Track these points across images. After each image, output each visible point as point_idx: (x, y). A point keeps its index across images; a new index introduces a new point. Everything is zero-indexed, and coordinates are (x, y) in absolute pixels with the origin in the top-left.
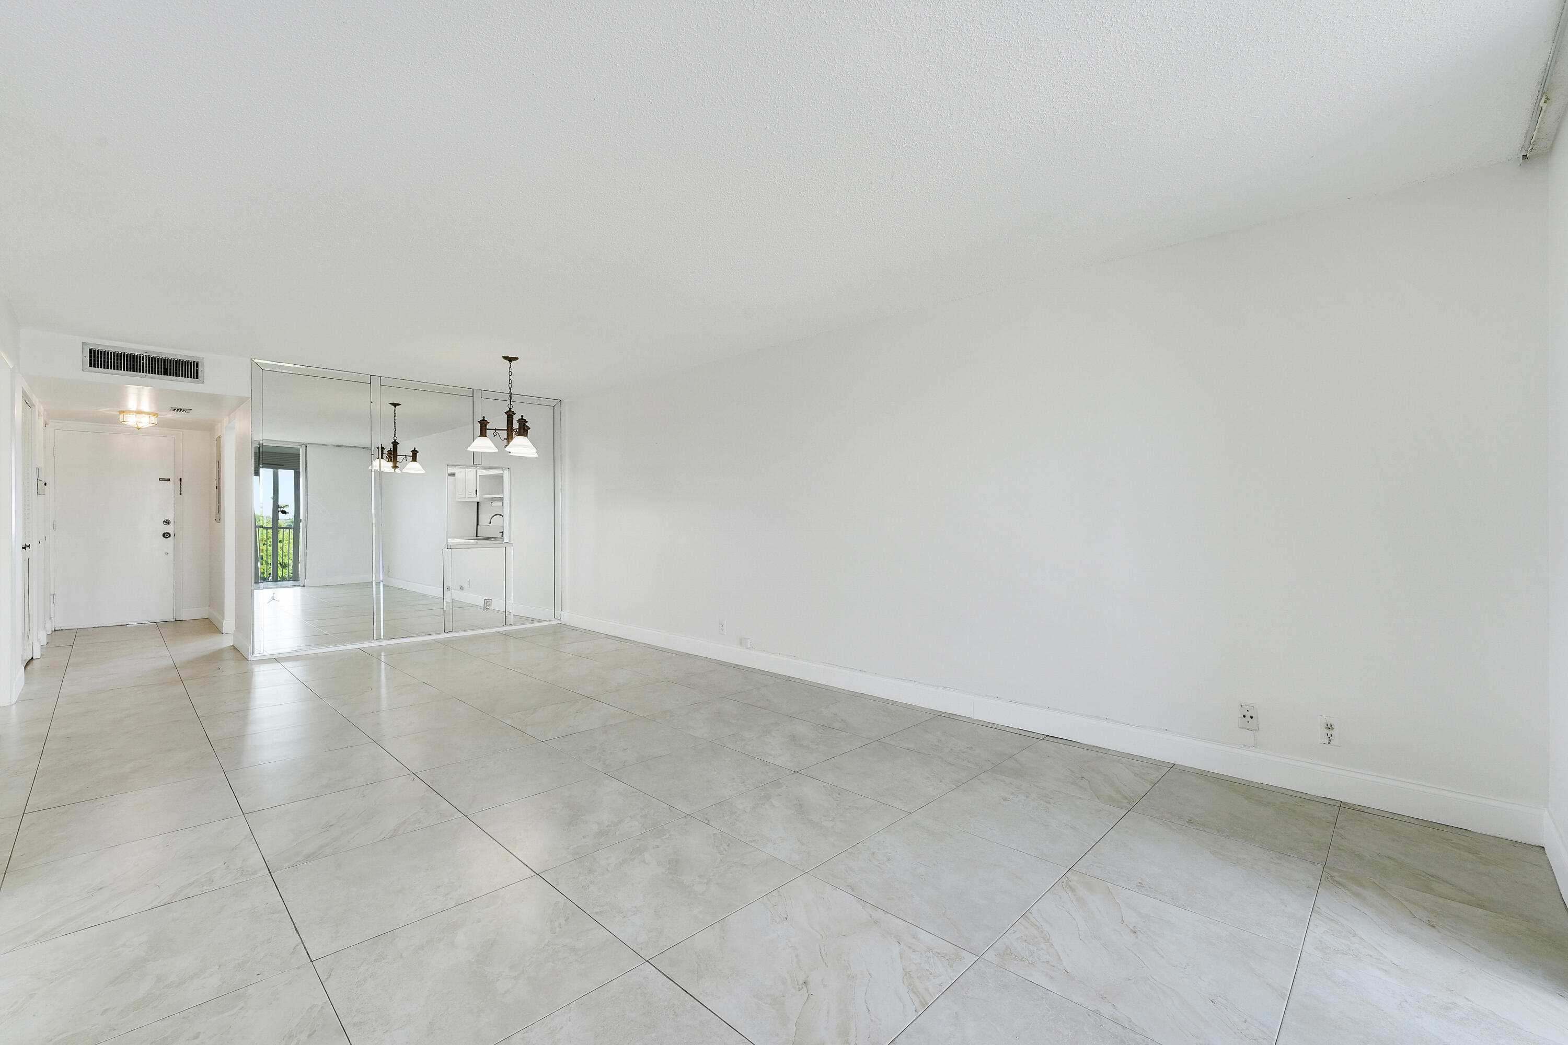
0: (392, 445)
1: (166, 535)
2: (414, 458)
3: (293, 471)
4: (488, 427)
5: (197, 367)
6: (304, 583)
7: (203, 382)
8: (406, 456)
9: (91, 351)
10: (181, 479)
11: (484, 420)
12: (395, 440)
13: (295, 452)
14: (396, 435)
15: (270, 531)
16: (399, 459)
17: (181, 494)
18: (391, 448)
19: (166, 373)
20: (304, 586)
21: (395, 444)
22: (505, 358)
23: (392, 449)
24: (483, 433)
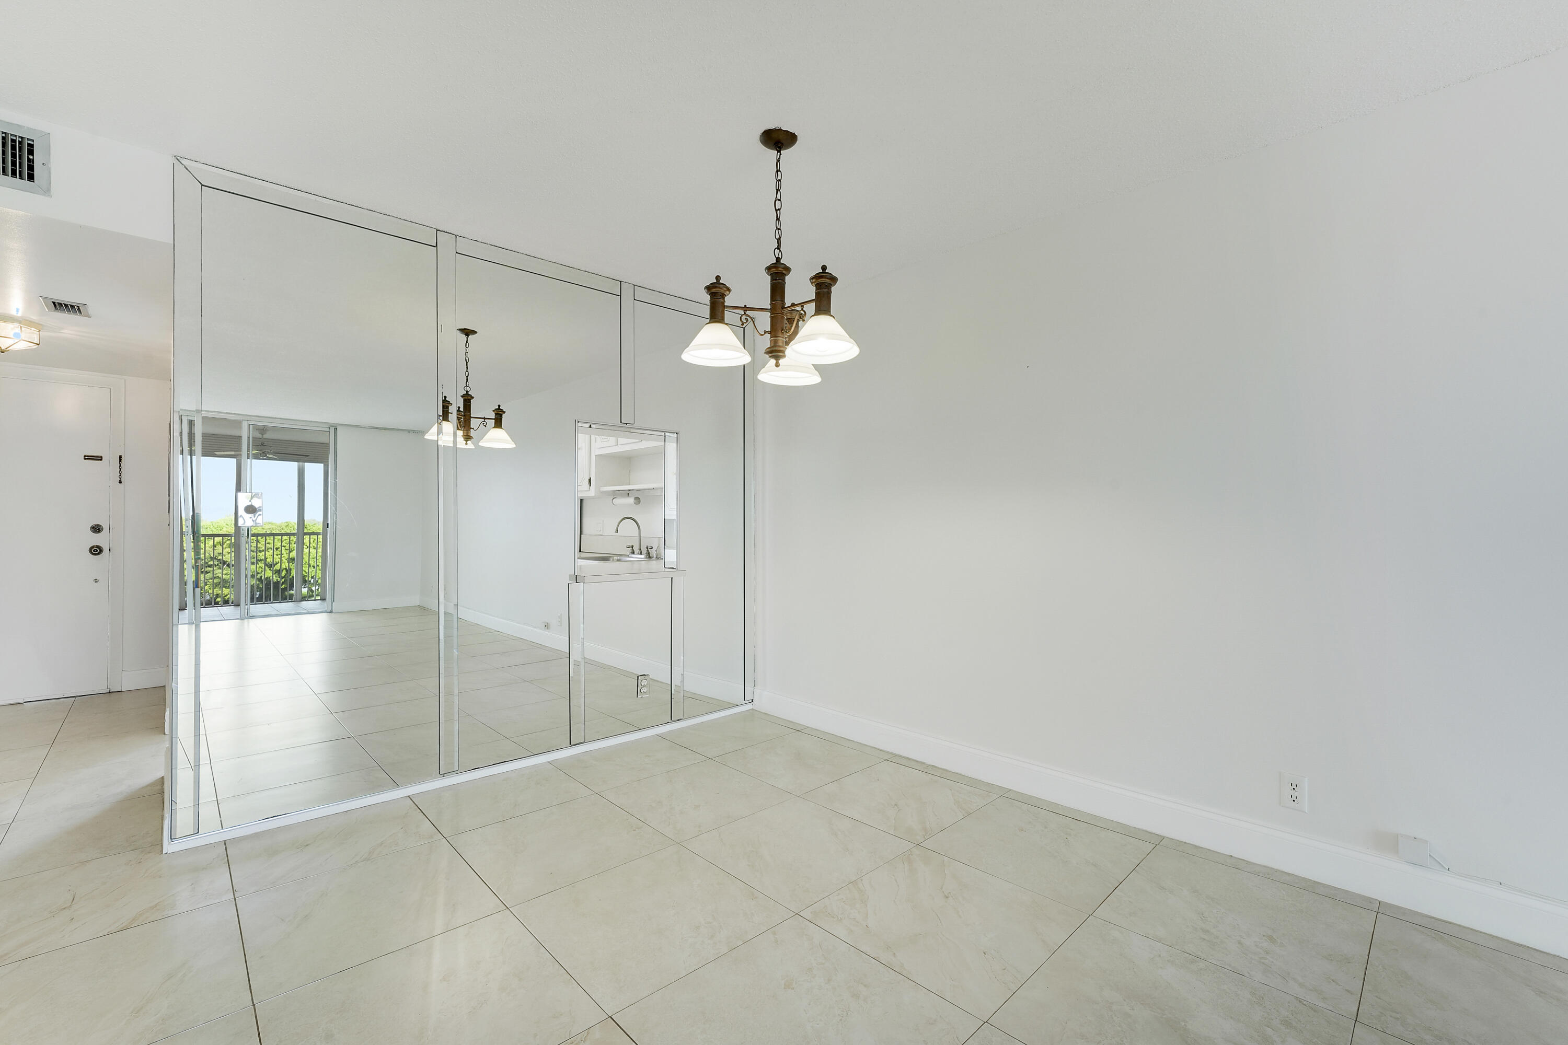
0: (462, 400)
1: (96, 550)
2: (498, 422)
3: (323, 465)
4: (728, 301)
5: (31, 152)
6: (332, 609)
8: (484, 418)
10: (120, 458)
11: (718, 282)
12: (467, 392)
13: (322, 439)
14: (470, 384)
15: (294, 539)
16: (474, 423)
17: (120, 482)
18: (459, 407)
20: (331, 612)
21: (467, 399)
23: (462, 409)
24: (716, 314)
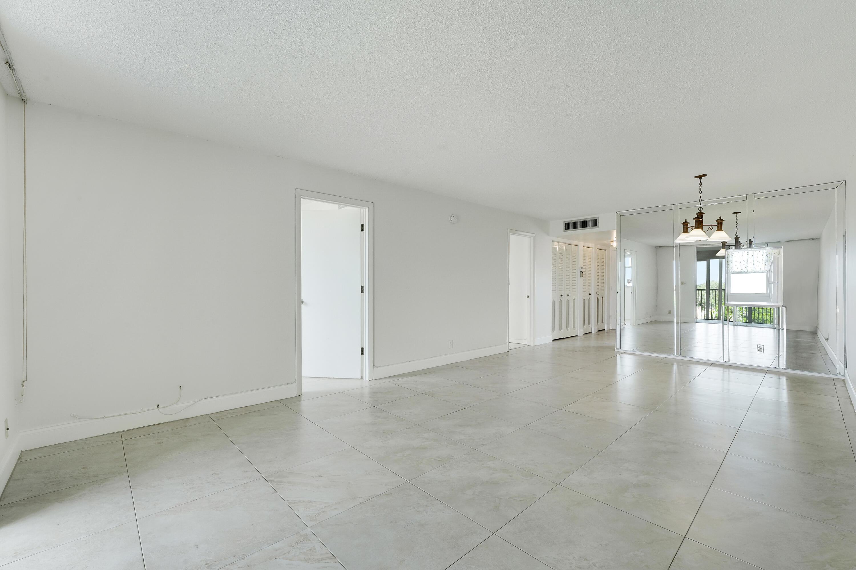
5: (597, 221)
7: (599, 227)
9: (566, 223)
11: (686, 222)
12: (737, 236)
15: (705, 291)
19: (587, 227)
22: (696, 177)
